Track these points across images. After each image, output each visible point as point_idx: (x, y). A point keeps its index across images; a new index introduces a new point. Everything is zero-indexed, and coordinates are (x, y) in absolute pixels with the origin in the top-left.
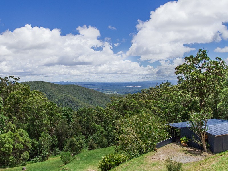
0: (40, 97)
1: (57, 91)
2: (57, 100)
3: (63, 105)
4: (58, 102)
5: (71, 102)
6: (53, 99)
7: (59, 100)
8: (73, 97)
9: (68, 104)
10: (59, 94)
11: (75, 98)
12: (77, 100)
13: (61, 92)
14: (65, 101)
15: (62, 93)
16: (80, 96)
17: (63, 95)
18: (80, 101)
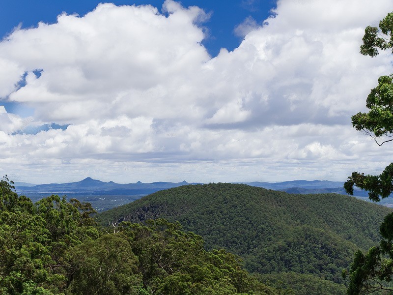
0: (228, 268)
1: (282, 215)
2: (281, 243)
3: (303, 259)
4: (286, 250)
5: (328, 252)
6: (270, 240)
7: (289, 245)
8: (332, 233)
9: (317, 257)
10: (290, 224)
11: (339, 238)
12: (346, 242)
13: (295, 219)
14: (306, 246)
15: (298, 221)
16: (354, 231)
17: (300, 228)
18: (355, 245)
